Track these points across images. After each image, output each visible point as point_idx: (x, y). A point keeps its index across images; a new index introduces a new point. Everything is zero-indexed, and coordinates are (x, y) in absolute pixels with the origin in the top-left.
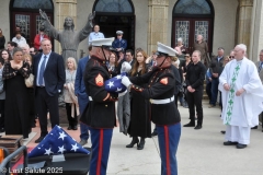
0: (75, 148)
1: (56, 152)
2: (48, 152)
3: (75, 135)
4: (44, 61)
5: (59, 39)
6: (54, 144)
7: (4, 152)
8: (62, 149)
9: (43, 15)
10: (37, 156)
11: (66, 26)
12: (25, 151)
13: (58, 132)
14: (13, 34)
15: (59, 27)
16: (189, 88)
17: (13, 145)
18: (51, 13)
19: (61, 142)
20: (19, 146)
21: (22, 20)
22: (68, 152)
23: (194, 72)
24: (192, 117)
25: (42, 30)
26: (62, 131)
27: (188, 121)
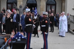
0: (23, 37)
1: (18, 38)
2: (16, 38)
3: (22, 34)
4: (15, 16)
5: (18, 10)
6: (18, 36)
8: (20, 38)
9: (15, 4)
10: (14, 39)
11: (20, 7)
12: (11, 38)
13: (18, 34)
14: (7, 9)
15: (18, 7)
16: (51, 22)
17: (8, 37)
18: (16, 4)
20: (10, 37)
21: (9, 5)
25: (14, 8)
26: (20, 33)
27: (50, 30)
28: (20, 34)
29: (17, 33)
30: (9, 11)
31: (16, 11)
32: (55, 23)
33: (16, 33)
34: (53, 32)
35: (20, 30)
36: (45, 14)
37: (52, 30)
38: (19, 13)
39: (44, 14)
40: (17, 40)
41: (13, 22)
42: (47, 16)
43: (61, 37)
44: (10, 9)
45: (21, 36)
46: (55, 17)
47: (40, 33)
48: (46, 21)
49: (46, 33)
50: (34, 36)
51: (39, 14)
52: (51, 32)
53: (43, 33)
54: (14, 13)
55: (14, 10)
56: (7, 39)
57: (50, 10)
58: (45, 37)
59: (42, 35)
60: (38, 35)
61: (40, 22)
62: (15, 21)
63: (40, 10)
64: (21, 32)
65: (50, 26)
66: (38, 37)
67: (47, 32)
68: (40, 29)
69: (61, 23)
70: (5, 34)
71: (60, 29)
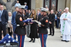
0: (14, 41)
2: (5, 42)
4: (1, 13)
6: (7, 40)
8: (9, 41)
13: (8, 36)
23: (51, 17)
32: (56, 24)
45: (11, 39)
69: (64, 23)
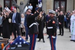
0: (24, 43)
1: (19, 44)
2: (16, 44)
3: (24, 38)
4: (14, 15)
5: (18, 8)
6: (18, 41)
7: (4, 44)
8: (20, 43)
10: (13, 45)
11: (21, 4)
12: (10, 44)
13: (19, 38)
14: (5, 7)
15: (18, 4)
16: (59, 23)
17: (6, 42)
19: (20, 41)
20: (8, 42)
21: (7, 2)
22: (22, 44)
24: (60, 32)
25: (13, 5)
26: (20, 37)
27: (59, 33)
28: (21, 39)
29: (17, 36)
30: (7, 9)
31: (15, 9)
33: (15, 37)
34: (63, 35)
35: (20, 33)
36: (52, 13)
37: (62, 33)
38: (20, 11)
39: (50, 13)
40: (16, 46)
41: (12, 23)
42: (55, 15)
43: (73, 42)
44: (8, 7)
45: (22, 41)
46: (65, 16)
47: (46, 36)
48: (54, 22)
49: (53, 37)
50: (39, 41)
51: (45, 13)
52: (60, 36)
53: (50, 37)
54: (13, 12)
55: (13, 8)
56: (4, 45)
57: (59, 7)
58: (53, 42)
59: (49, 39)
60: (43, 40)
61: (46, 23)
62: (15, 22)
63: (46, 7)
64: (22, 36)
65: (58, 28)
66: (44, 42)
67: (55, 36)
68: (46, 32)
69: (73, 24)
70: (2, 38)
71: (72, 31)
